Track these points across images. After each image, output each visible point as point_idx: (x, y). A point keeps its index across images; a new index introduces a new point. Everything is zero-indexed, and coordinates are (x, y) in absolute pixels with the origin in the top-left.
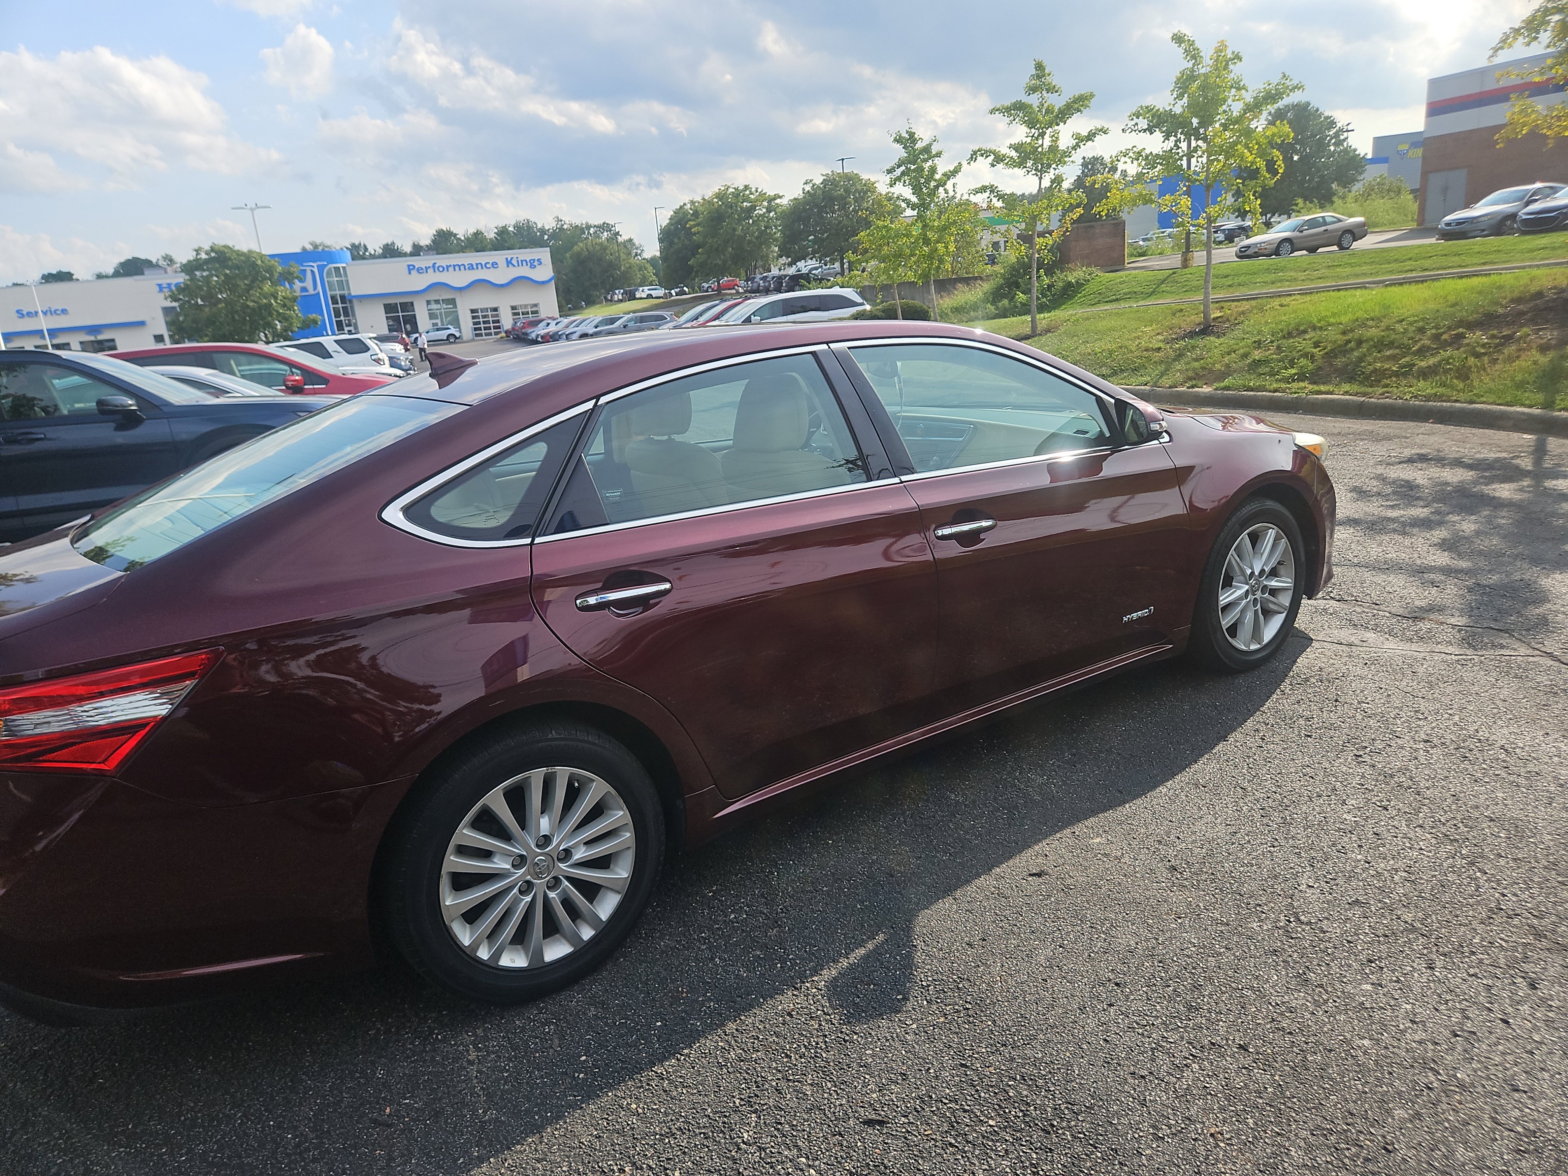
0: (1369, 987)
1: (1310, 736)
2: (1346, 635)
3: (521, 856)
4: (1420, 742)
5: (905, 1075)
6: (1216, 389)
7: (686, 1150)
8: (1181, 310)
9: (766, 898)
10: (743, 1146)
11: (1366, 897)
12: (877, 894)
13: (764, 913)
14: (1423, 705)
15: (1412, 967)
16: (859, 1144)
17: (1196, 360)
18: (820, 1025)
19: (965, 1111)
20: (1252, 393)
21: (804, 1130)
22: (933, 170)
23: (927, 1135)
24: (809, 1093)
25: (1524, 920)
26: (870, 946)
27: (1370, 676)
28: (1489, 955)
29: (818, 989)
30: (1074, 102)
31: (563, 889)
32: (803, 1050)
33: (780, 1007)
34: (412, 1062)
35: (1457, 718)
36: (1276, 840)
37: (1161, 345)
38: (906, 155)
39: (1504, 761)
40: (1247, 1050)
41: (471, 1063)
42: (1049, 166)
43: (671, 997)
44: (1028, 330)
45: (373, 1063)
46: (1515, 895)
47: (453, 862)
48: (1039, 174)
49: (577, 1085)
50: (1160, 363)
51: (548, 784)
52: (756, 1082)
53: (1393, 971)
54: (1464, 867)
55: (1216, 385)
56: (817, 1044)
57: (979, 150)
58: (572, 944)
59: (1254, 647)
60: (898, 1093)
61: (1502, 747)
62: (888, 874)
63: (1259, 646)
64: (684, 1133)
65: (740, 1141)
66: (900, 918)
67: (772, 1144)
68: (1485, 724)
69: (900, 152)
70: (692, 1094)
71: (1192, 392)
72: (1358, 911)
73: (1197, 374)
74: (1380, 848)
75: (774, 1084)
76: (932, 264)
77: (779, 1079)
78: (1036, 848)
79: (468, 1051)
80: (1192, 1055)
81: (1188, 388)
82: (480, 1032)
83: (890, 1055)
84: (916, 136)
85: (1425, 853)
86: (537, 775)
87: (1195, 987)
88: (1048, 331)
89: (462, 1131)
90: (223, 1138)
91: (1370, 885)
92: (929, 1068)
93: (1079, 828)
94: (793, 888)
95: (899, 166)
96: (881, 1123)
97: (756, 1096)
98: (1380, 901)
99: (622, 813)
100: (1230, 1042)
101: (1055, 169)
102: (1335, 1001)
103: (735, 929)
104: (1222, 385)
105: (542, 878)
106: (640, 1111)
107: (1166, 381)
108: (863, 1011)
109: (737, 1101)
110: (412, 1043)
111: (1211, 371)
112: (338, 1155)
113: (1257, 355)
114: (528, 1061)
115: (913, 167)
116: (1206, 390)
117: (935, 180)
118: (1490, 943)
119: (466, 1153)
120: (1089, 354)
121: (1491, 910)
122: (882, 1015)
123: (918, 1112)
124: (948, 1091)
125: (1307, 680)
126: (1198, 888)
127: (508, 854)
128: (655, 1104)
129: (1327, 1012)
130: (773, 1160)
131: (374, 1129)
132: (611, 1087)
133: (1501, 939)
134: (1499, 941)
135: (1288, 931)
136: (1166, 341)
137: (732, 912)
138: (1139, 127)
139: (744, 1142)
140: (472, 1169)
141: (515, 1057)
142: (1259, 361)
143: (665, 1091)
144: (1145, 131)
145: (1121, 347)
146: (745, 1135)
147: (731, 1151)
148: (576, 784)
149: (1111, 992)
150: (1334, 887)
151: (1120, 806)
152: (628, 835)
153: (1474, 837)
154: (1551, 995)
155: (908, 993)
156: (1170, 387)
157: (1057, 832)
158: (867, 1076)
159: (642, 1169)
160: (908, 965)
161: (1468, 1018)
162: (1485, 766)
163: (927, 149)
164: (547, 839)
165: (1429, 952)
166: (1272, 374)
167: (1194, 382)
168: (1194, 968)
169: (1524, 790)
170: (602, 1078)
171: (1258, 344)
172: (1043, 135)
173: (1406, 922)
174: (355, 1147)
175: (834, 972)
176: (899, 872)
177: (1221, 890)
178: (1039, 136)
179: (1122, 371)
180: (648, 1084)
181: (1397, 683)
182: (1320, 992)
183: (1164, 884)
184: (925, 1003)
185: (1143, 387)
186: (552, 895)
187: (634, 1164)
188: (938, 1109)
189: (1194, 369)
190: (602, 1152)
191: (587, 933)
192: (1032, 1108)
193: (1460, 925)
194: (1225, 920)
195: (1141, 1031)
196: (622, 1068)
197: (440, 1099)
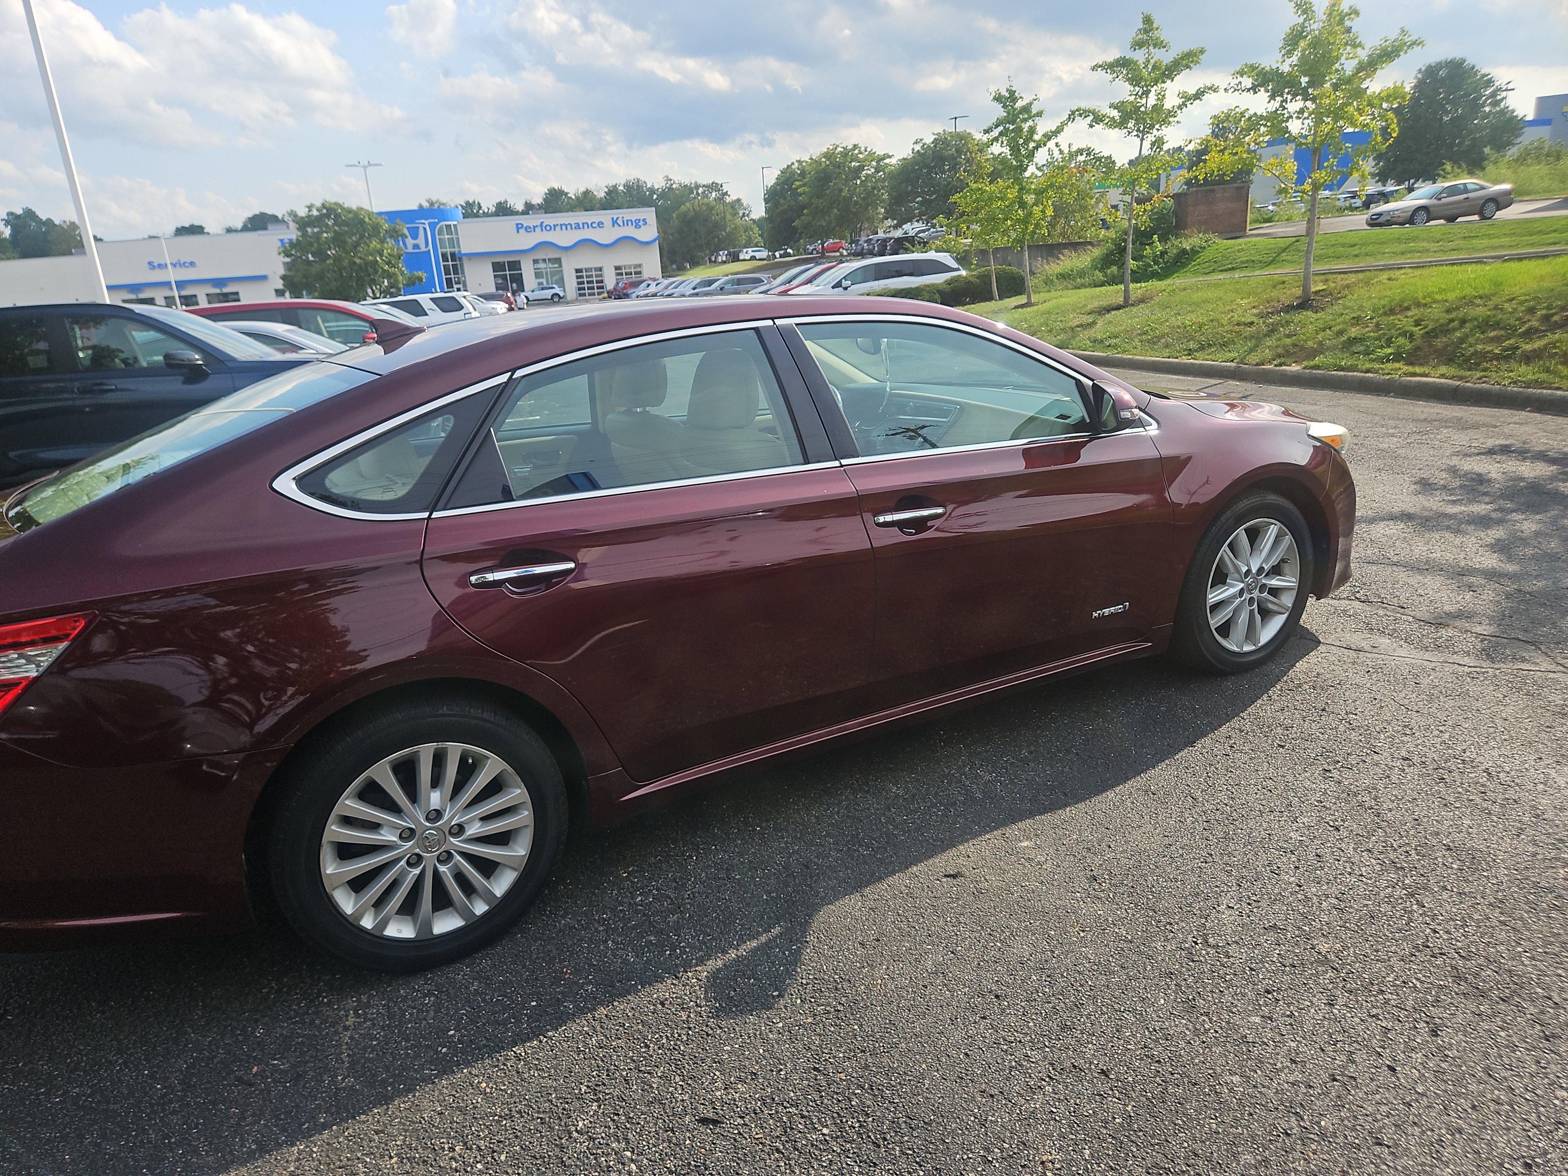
0: (1257, 1020)
1: (1282, 747)
2: (1357, 639)
3: (411, 829)
4: (1398, 759)
5: (755, 1074)
6: (1304, 368)
7: (519, 1134)
8: (1284, 282)
9: (677, 882)
10: (575, 1134)
11: (1285, 922)
12: (787, 886)
13: (670, 898)
14: (1415, 720)
15: (1311, 1002)
16: (688, 1142)
17: (1289, 336)
18: (689, 1016)
19: (803, 1117)
20: (1342, 373)
21: (638, 1124)
22: (1032, 130)
23: (757, 1139)
24: (655, 1086)
25: (1448, 961)
26: (763, 939)
27: (1368, 685)
28: (1398, 995)
29: (698, 979)
30: (1182, 58)
31: (455, 864)
32: (664, 1041)
33: (655, 996)
34: (292, 1023)
35: (1447, 735)
36: (1211, 855)
37: (1255, 319)
38: (1005, 114)
39: (1483, 786)
40: (1107, 1076)
41: (346, 1028)
42: (1152, 127)
43: (554, 978)
44: (1120, 300)
45: (256, 1021)
46: (1448, 932)
47: (335, 831)
48: (1141, 135)
49: (437, 1059)
50: (1250, 339)
51: (439, 760)
52: (608, 1070)
53: (1289, 1005)
54: (1402, 898)
55: (1305, 363)
56: (680, 1036)
57: (1077, 110)
58: (464, 919)
59: (1247, 648)
60: (743, 1093)
61: (1486, 771)
62: (804, 865)
63: (1253, 648)
64: (522, 1117)
65: (573, 1129)
66: (802, 911)
67: (603, 1135)
68: (1476, 744)
69: (999, 112)
70: (543, 1078)
71: (1279, 371)
72: (1272, 936)
73: (1287, 351)
74: (1318, 872)
75: (624, 1073)
76: (1027, 228)
77: (631, 1069)
78: (961, 847)
79: (347, 1016)
80: (1049, 1077)
81: (1276, 366)
82: (364, 998)
83: (747, 1053)
84: (1016, 94)
85: (1364, 879)
86: (426, 751)
87: (1076, 1005)
88: (1142, 301)
89: (316, 1096)
90: (99, 1083)
91: (1293, 910)
92: (781, 1070)
93: (1012, 830)
94: (707, 873)
95: (997, 126)
96: (715, 1122)
97: (604, 1084)
98: (1299, 928)
99: (519, 791)
100: (1093, 1067)
101: (1158, 130)
102: (1217, 1032)
103: (637, 912)
104: (1312, 363)
105: (431, 852)
106: (488, 1090)
107: (1254, 358)
108: (735, 1006)
109: (584, 1089)
110: (298, 1004)
111: (1302, 348)
112: (195, 1109)
113: (1354, 332)
114: (399, 1031)
115: (1011, 127)
116: (1295, 368)
117: (1034, 141)
118: (1404, 982)
119: (313, 1118)
120: (1179, 327)
121: (1416, 947)
122: (752, 1010)
123: (756, 1114)
124: (792, 1094)
125: (1300, 686)
126: (1113, 902)
127: (395, 827)
128: (504, 1085)
129: (1204, 1042)
130: (599, 1151)
131: (236, 1086)
132: (468, 1064)
133: (1417, 979)
134: (1414, 981)
135: (1191, 953)
136: (1261, 316)
137: (640, 895)
138: (1243, 86)
139: (577, 1131)
140: (314, 1135)
141: (389, 1026)
142: (1354, 339)
143: (518, 1072)
144: (1249, 90)
145: (1212, 321)
146: (580, 1124)
147: (562, 1139)
148: (470, 761)
149: (988, 1004)
150: (1255, 910)
151: (1060, 809)
152: (526, 813)
153: (1423, 866)
154: (1451, 1044)
155: (785, 990)
156: (1257, 365)
157: (988, 832)
158: (717, 1073)
159: (471, 1149)
160: (795, 960)
161: (1353, 1062)
162: (1460, 790)
163: (1026, 109)
164: (439, 814)
165: (1334, 988)
166: (1367, 353)
167: (1283, 360)
168: (1081, 986)
169: (1495, 819)
170: (463, 1054)
171: (1357, 320)
172: (1147, 93)
173: (1319, 953)
174: (214, 1103)
175: (720, 963)
176: (816, 864)
177: (1136, 905)
178: (1143, 94)
179: (1210, 346)
180: (504, 1064)
181: (1395, 694)
182: (1204, 1020)
183: (1078, 894)
184: (799, 1001)
185: (1228, 364)
186: (442, 869)
187: (465, 1144)
188: (777, 1112)
189: (1284, 346)
190: (439, 1129)
191: (480, 908)
192: (870, 1119)
193: (1377, 960)
194: (1130, 938)
195: (1005, 1047)
196: (485, 1046)
197: (306, 1062)
